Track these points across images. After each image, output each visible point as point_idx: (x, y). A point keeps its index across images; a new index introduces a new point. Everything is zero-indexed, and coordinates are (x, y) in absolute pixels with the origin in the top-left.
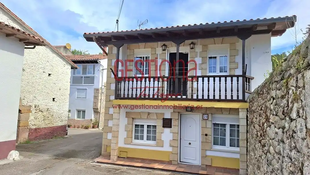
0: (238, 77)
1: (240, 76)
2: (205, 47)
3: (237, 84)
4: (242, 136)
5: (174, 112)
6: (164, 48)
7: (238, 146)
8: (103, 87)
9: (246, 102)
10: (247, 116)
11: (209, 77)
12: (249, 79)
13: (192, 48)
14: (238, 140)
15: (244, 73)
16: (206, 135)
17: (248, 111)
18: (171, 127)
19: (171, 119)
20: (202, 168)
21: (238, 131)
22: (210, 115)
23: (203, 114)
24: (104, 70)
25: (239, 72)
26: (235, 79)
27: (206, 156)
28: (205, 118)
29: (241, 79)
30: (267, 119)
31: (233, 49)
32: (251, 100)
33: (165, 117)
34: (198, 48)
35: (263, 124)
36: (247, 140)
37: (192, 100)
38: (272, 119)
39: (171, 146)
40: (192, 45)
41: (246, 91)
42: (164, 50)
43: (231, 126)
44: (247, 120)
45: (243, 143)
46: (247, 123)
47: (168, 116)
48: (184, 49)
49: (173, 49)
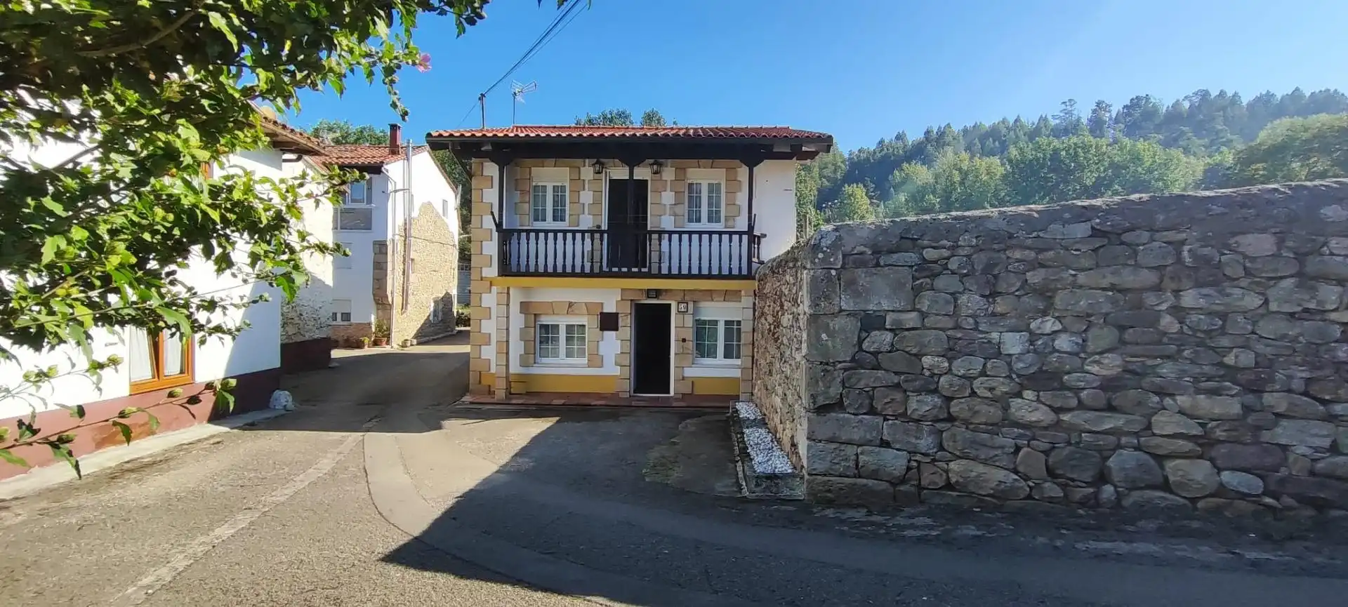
0: (740, 233)
1: (744, 233)
2: (681, 171)
3: (738, 247)
4: (746, 338)
5: (622, 300)
6: (597, 169)
7: (738, 357)
8: (397, 237)
9: (754, 278)
10: (754, 304)
11: (690, 233)
12: (759, 237)
13: (656, 173)
14: (739, 346)
15: (751, 227)
16: (684, 340)
17: (755, 295)
18: (617, 329)
19: (617, 314)
20: (676, 399)
21: (739, 330)
22: (691, 305)
23: (679, 303)
24: (397, 194)
25: (742, 225)
26: (736, 238)
27: (683, 378)
28: (683, 310)
29: (745, 238)
30: (782, 306)
31: (732, 179)
32: (762, 277)
33: (605, 311)
34: (669, 173)
35: (778, 312)
36: (753, 344)
37: (660, 276)
38: (787, 305)
39: (616, 364)
40: (655, 167)
41: (753, 260)
42: (599, 173)
43: (727, 323)
44: (754, 311)
45: (746, 351)
46: (754, 315)
47: (610, 308)
48: (642, 173)
49: (620, 173)
